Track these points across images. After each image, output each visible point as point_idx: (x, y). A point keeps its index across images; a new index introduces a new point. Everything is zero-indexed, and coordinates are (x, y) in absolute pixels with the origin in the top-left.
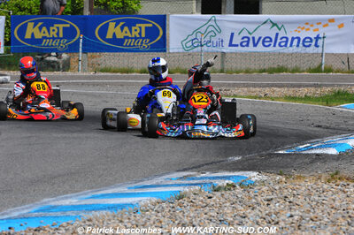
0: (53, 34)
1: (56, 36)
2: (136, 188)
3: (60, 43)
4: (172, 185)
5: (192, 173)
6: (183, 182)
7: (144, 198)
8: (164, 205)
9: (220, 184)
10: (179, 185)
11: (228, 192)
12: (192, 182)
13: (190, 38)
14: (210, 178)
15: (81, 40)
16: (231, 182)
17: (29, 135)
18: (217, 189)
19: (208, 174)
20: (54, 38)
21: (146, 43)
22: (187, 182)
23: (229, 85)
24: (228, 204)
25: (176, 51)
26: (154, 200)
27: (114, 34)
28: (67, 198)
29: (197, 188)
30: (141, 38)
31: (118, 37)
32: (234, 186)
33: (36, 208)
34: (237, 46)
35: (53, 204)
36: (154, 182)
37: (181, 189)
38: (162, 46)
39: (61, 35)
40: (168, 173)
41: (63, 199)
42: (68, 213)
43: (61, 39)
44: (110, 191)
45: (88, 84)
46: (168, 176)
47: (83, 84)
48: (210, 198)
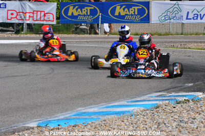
0: (84, 13)
1: (86, 14)
2: (132, 102)
3: (88, 18)
4: (152, 100)
5: (164, 93)
6: (159, 98)
7: (136, 108)
8: (148, 112)
9: (180, 100)
10: (157, 100)
11: (185, 104)
12: (164, 98)
13: (164, 15)
14: (174, 96)
15: (100, 17)
16: (187, 98)
17: (70, 71)
18: (178, 103)
19: (173, 94)
20: (84, 15)
21: (138, 18)
22: (161, 98)
23: (186, 42)
24: (185, 111)
25: (155, 22)
26: (142, 109)
27: (119, 13)
28: (91, 108)
29: (167, 102)
30: (135, 15)
31: (122, 14)
32: (189, 101)
33: (74, 114)
34: (191, 19)
35: (83, 111)
36: (142, 98)
37: (158, 102)
38: (147, 19)
39: (89, 14)
40: (150, 93)
41: (89, 108)
42: (92, 117)
43: (89, 16)
44: (116, 104)
45: (104, 42)
46: (150, 95)
47: (101, 42)
48: (174, 107)
